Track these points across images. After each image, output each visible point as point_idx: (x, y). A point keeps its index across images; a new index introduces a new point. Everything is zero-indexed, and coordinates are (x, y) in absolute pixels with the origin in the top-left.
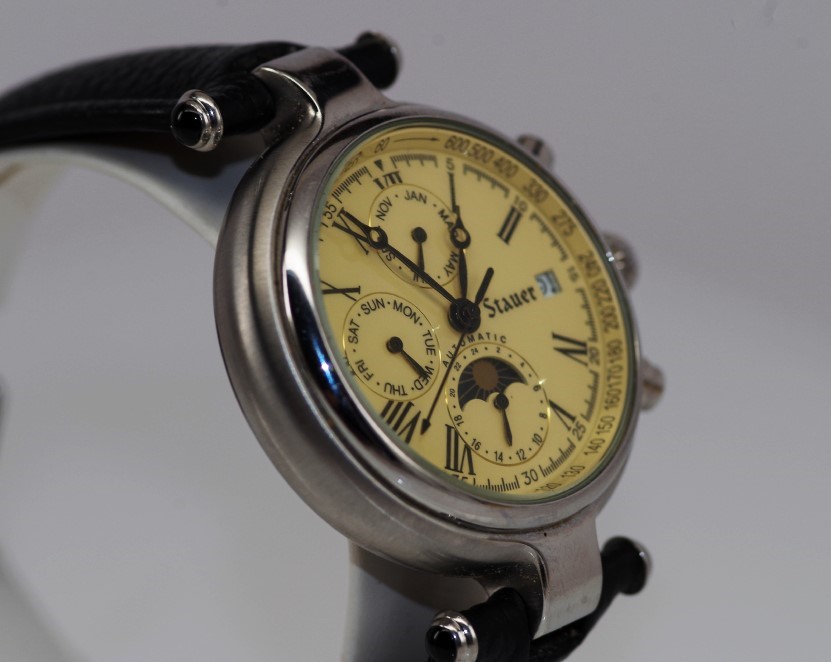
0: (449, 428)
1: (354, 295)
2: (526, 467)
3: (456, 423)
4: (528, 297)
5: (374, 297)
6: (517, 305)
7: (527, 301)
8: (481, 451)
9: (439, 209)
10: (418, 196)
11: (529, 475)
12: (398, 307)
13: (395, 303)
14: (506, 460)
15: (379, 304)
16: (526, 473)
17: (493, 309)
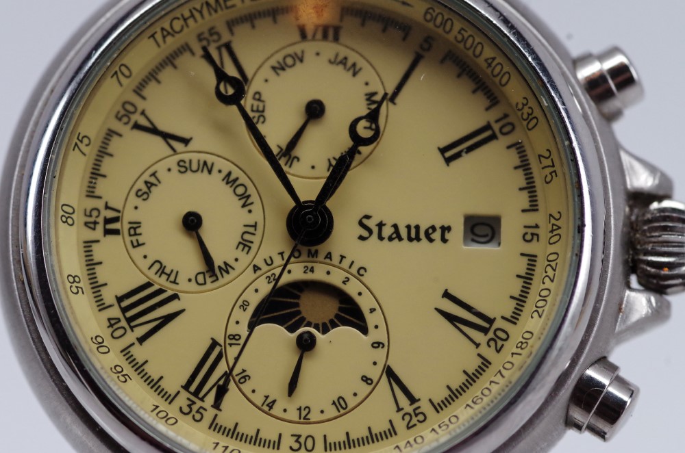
0: (214, 344)
1: (178, 146)
2: (304, 430)
3: (228, 341)
4: (437, 236)
5: (203, 157)
6: (410, 239)
7: (431, 240)
8: (246, 388)
9: (370, 89)
10: (349, 63)
11: (302, 440)
12: (229, 180)
13: (229, 174)
14: (276, 411)
15: (207, 167)
16: (299, 436)
17: (370, 231)
